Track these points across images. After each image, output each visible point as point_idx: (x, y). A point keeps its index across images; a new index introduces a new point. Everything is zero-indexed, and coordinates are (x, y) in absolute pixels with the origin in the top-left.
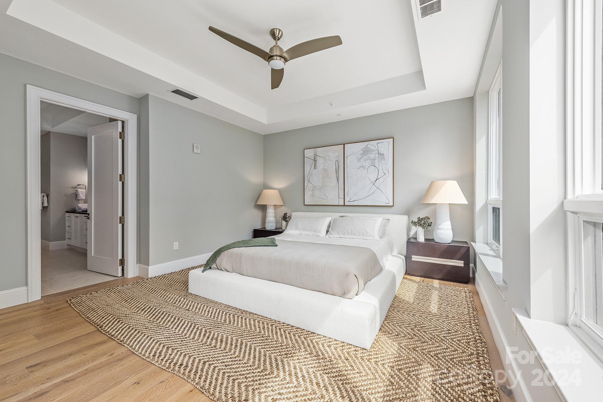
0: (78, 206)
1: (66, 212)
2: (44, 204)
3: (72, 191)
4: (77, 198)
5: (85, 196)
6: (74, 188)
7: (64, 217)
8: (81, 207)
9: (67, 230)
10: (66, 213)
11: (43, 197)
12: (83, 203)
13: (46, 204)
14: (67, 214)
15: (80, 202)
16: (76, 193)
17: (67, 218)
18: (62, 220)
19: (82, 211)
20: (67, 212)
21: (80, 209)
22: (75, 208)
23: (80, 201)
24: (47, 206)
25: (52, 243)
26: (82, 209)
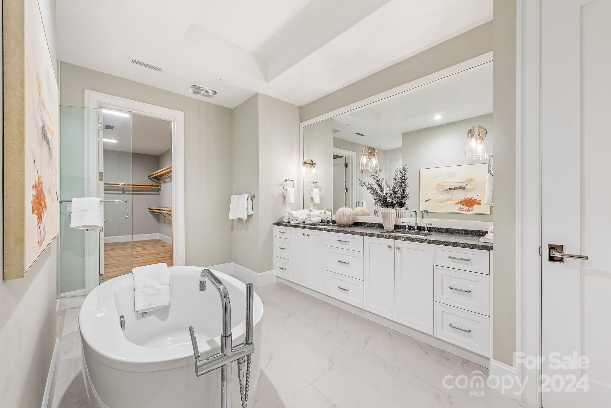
1: (274, 224)
2: (248, 212)
3: (278, 191)
5: (295, 198)
7: (271, 232)
8: (296, 217)
9: (275, 254)
11: (248, 199)
12: (290, 210)
13: (250, 213)
14: (276, 228)
15: (287, 207)
16: (283, 193)
17: (277, 234)
20: (276, 224)
21: (295, 219)
22: (283, 218)
23: (287, 205)
24: (252, 214)
25: (260, 275)
26: (299, 220)
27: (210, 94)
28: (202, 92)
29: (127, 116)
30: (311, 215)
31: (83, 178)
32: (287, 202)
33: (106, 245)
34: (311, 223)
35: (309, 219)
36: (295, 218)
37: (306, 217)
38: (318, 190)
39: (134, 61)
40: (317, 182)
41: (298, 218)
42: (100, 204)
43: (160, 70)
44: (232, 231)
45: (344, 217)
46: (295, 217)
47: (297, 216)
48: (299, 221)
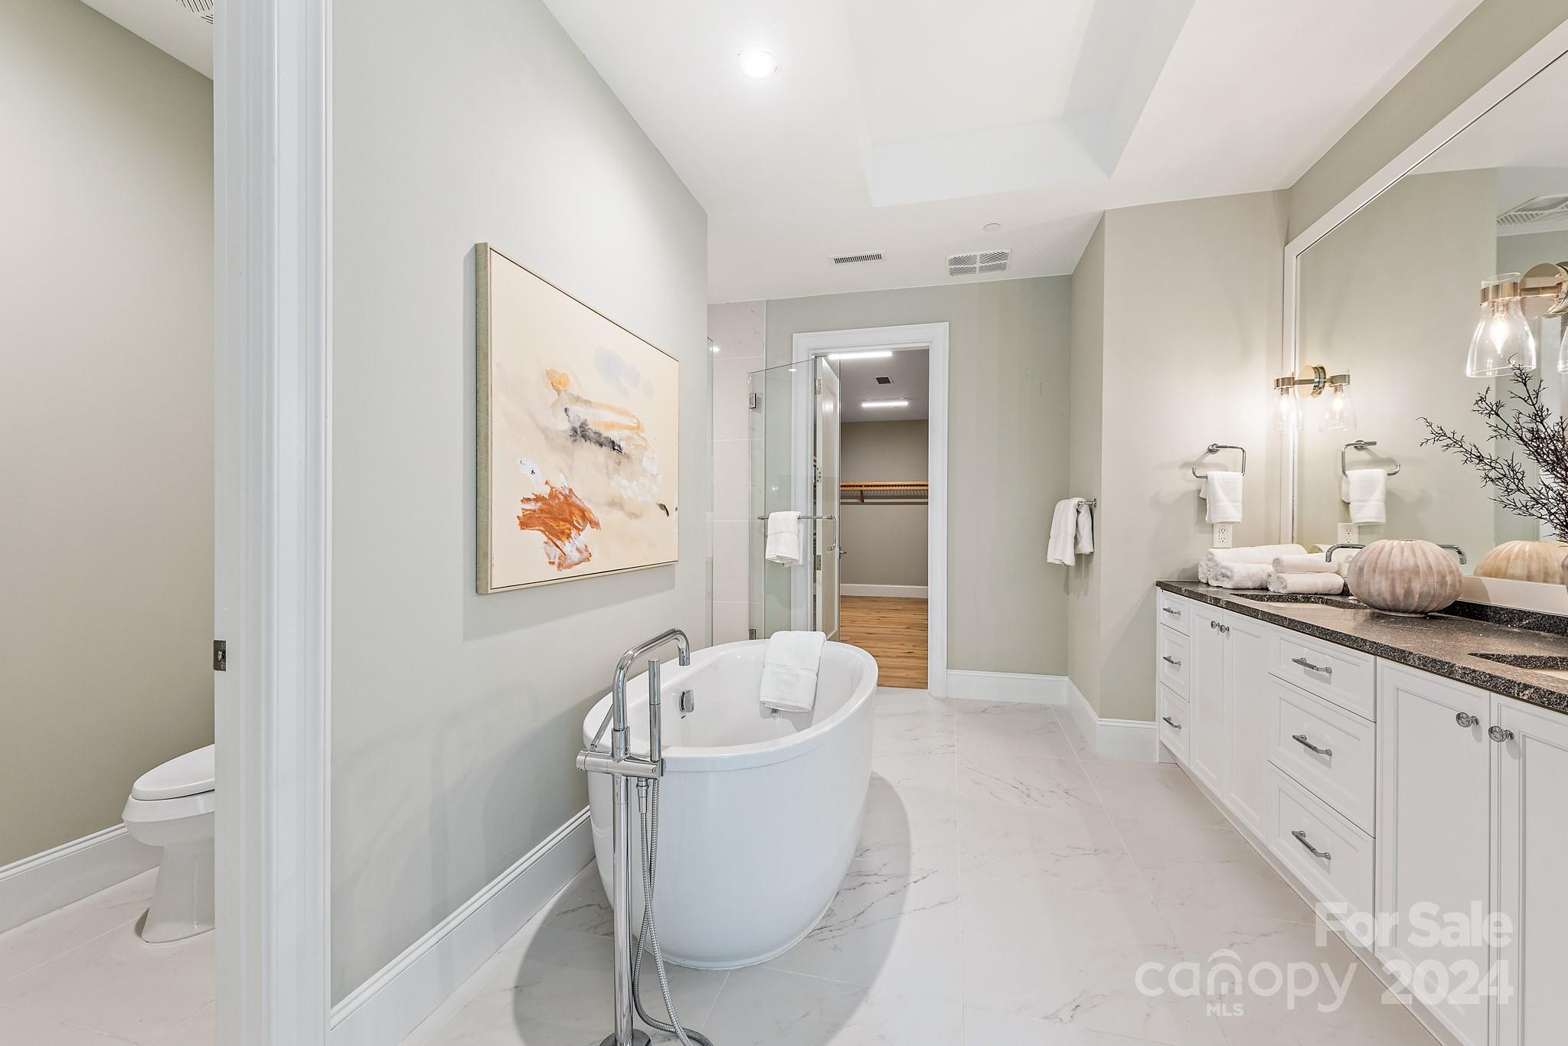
0: (1210, 560)
1: (1159, 584)
2: (1080, 545)
3: (1186, 483)
4: (1207, 519)
5: (1240, 504)
6: (1193, 466)
7: (1147, 611)
8: (1226, 568)
9: (1160, 677)
10: (1159, 588)
11: (1078, 512)
12: (1230, 544)
13: (1086, 547)
14: (1165, 598)
15: (1216, 535)
16: (1199, 491)
17: (1162, 617)
18: (1144, 625)
19: (1237, 590)
20: (1164, 586)
21: (1224, 576)
22: (1196, 567)
23: (1216, 529)
24: (1092, 553)
25: (1102, 723)
26: (1235, 578)
27: (997, 261)
28: (978, 265)
29: (888, 354)
30: (1284, 564)
31: (790, 477)
32: (1209, 517)
33: (843, 599)
34: (1283, 592)
35: (1278, 577)
36: (1223, 571)
37: (1271, 569)
38: (1379, 473)
39: (838, 261)
40: (1374, 443)
41: (1232, 571)
42: (799, 523)
43: (879, 257)
44: (1068, 594)
45: (1373, 577)
46: (1222, 568)
47: (1230, 565)
48: (1233, 583)
